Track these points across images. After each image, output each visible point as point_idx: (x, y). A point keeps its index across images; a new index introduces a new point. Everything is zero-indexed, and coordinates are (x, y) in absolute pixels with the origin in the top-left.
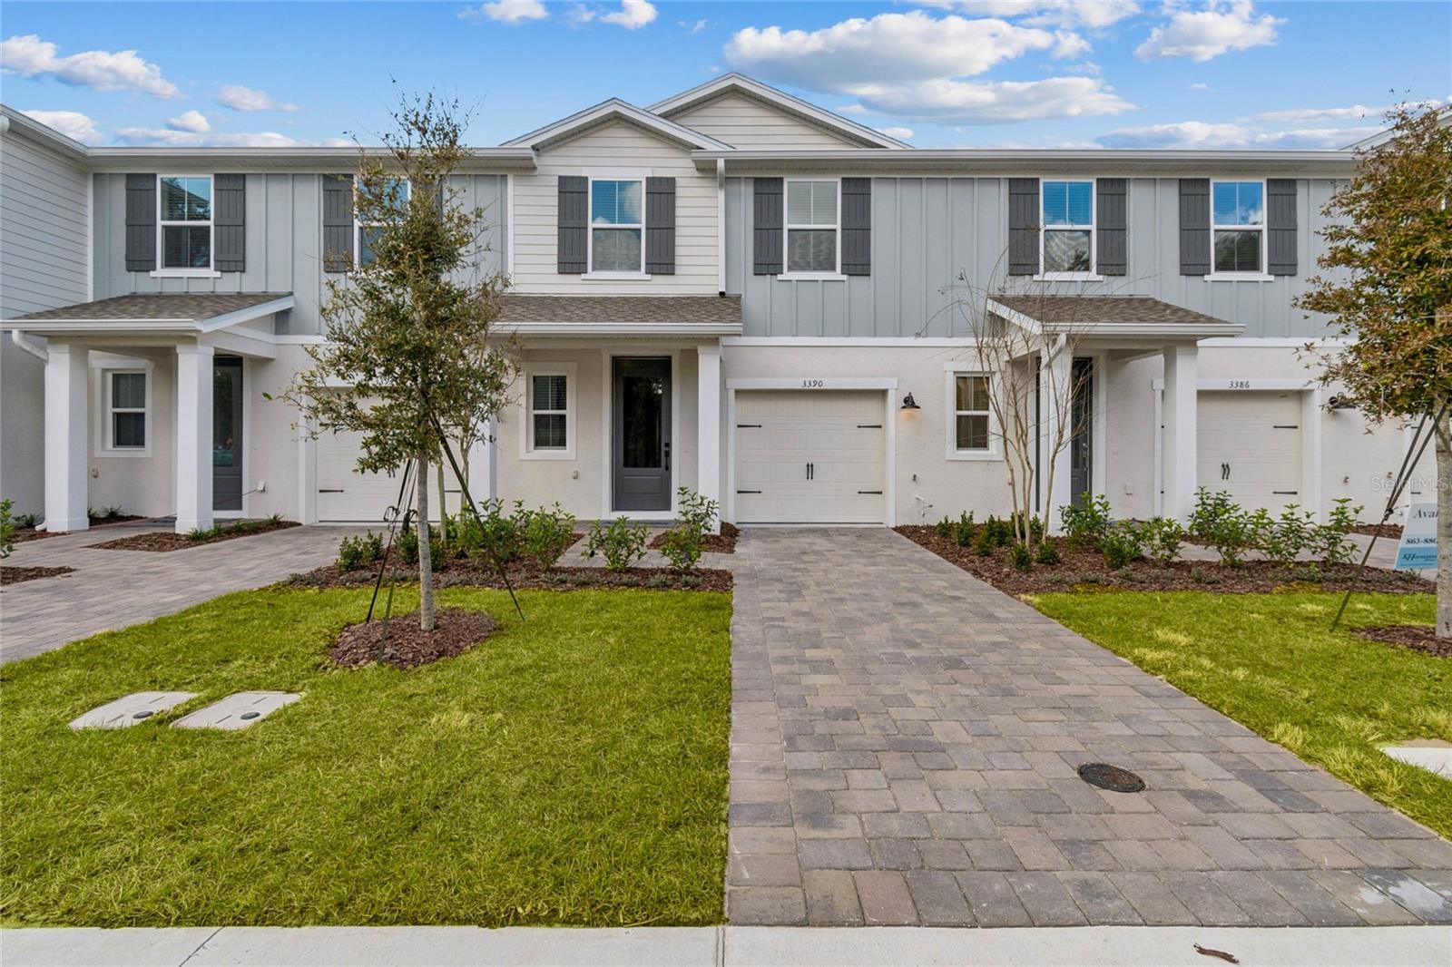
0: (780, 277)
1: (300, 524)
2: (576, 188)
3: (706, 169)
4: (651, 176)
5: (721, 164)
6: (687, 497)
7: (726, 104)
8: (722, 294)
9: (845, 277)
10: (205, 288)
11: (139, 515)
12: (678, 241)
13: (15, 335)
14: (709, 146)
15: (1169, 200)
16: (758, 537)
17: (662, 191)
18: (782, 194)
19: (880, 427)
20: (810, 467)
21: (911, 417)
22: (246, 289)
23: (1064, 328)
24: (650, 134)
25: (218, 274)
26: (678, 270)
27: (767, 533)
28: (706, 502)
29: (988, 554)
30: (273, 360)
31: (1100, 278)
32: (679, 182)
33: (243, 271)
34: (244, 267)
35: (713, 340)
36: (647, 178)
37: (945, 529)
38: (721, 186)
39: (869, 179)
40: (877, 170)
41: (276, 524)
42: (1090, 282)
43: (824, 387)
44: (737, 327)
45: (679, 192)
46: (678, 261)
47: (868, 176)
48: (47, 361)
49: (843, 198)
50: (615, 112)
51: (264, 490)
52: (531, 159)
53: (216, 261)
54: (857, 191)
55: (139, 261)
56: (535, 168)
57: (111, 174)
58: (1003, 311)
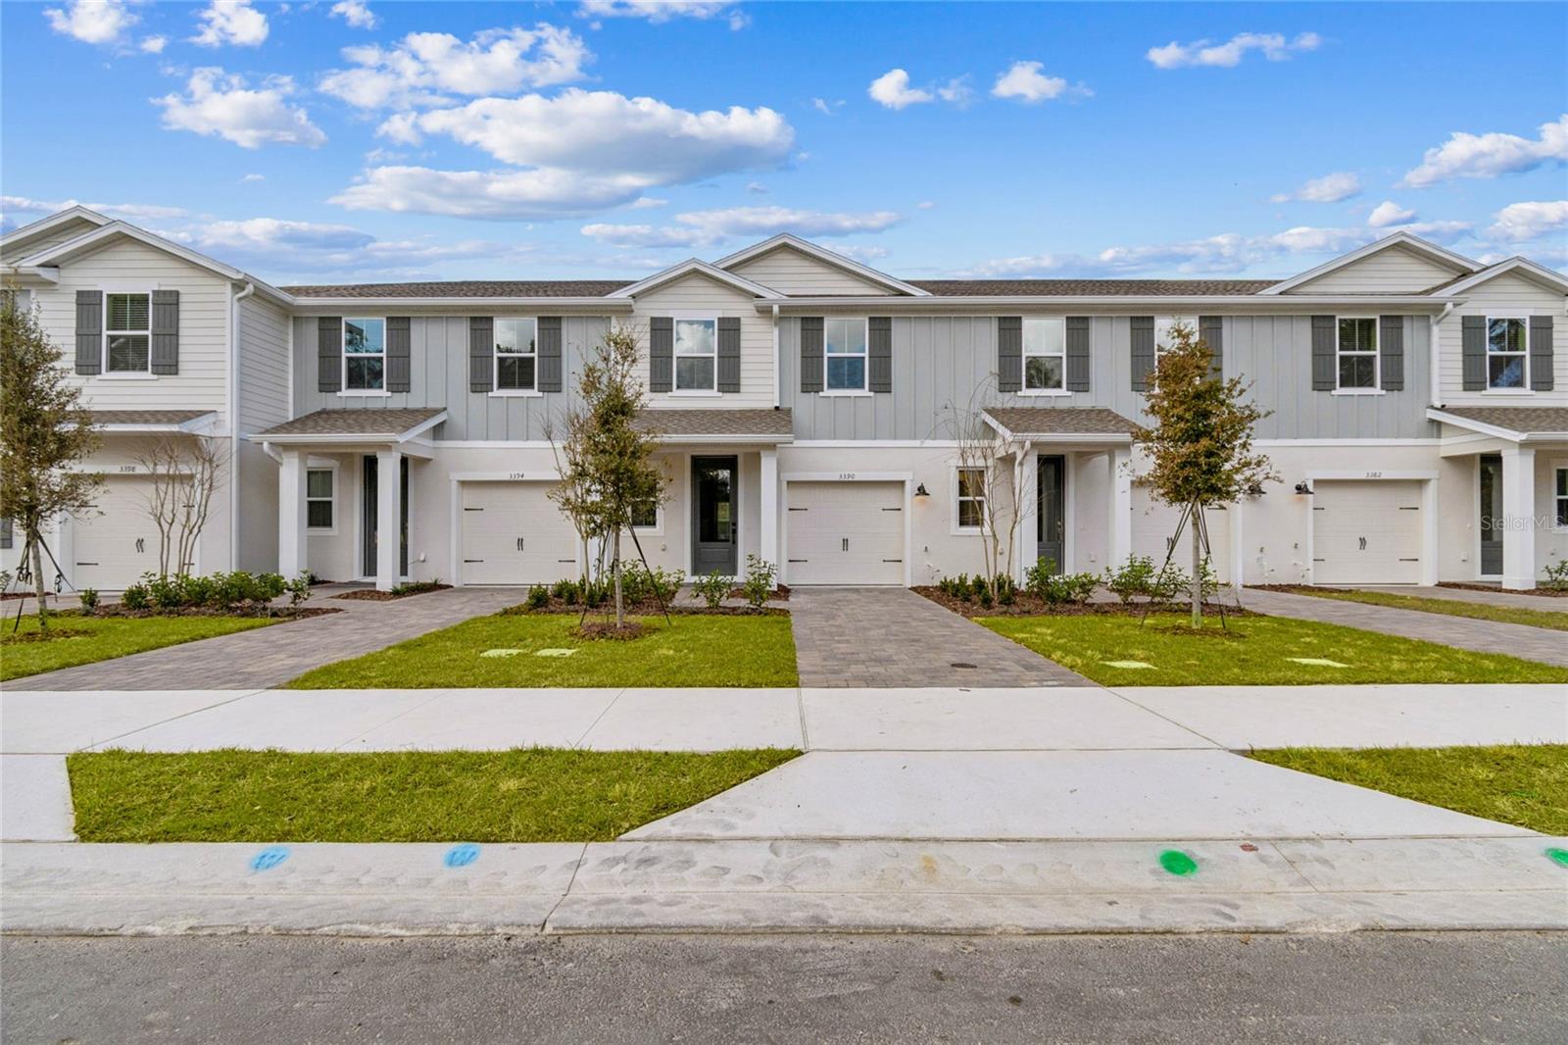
0: (821, 394)
1: (452, 587)
2: (664, 326)
3: (765, 312)
4: (721, 316)
5: (776, 309)
6: (754, 561)
7: (779, 256)
8: (777, 408)
9: (872, 394)
10: (379, 405)
11: (329, 580)
12: (742, 366)
13: (266, 445)
14: (770, 295)
15: (1123, 332)
16: (805, 593)
17: (730, 330)
18: (823, 330)
19: (899, 509)
20: (845, 542)
21: (923, 502)
22: (411, 405)
23: (1030, 437)
24: (720, 284)
25: (389, 394)
26: (743, 389)
27: (811, 591)
28: (768, 565)
29: (969, 600)
30: (430, 460)
31: (1070, 393)
32: (743, 321)
33: (409, 392)
34: (409, 388)
35: (772, 447)
36: (719, 319)
37: (944, 587)
38: (776, 325)
39: (890, 318)
40: (896, 311)
41: (435, 587)
42: (1059, 396)
43: (856, 479)
44: (788, 437)
45: (743, 329)
46: (743, 382)
47: (889, 316)
48: (281, 464)
49: (870, 333)
50: (695, 269)
51: (424, 561)
52: (631, 306)
53: (388, 384)
54: (881, 326)
55: (328, 385)
56: (632, 311)
57: (307, 317)
58: (994, 423)
